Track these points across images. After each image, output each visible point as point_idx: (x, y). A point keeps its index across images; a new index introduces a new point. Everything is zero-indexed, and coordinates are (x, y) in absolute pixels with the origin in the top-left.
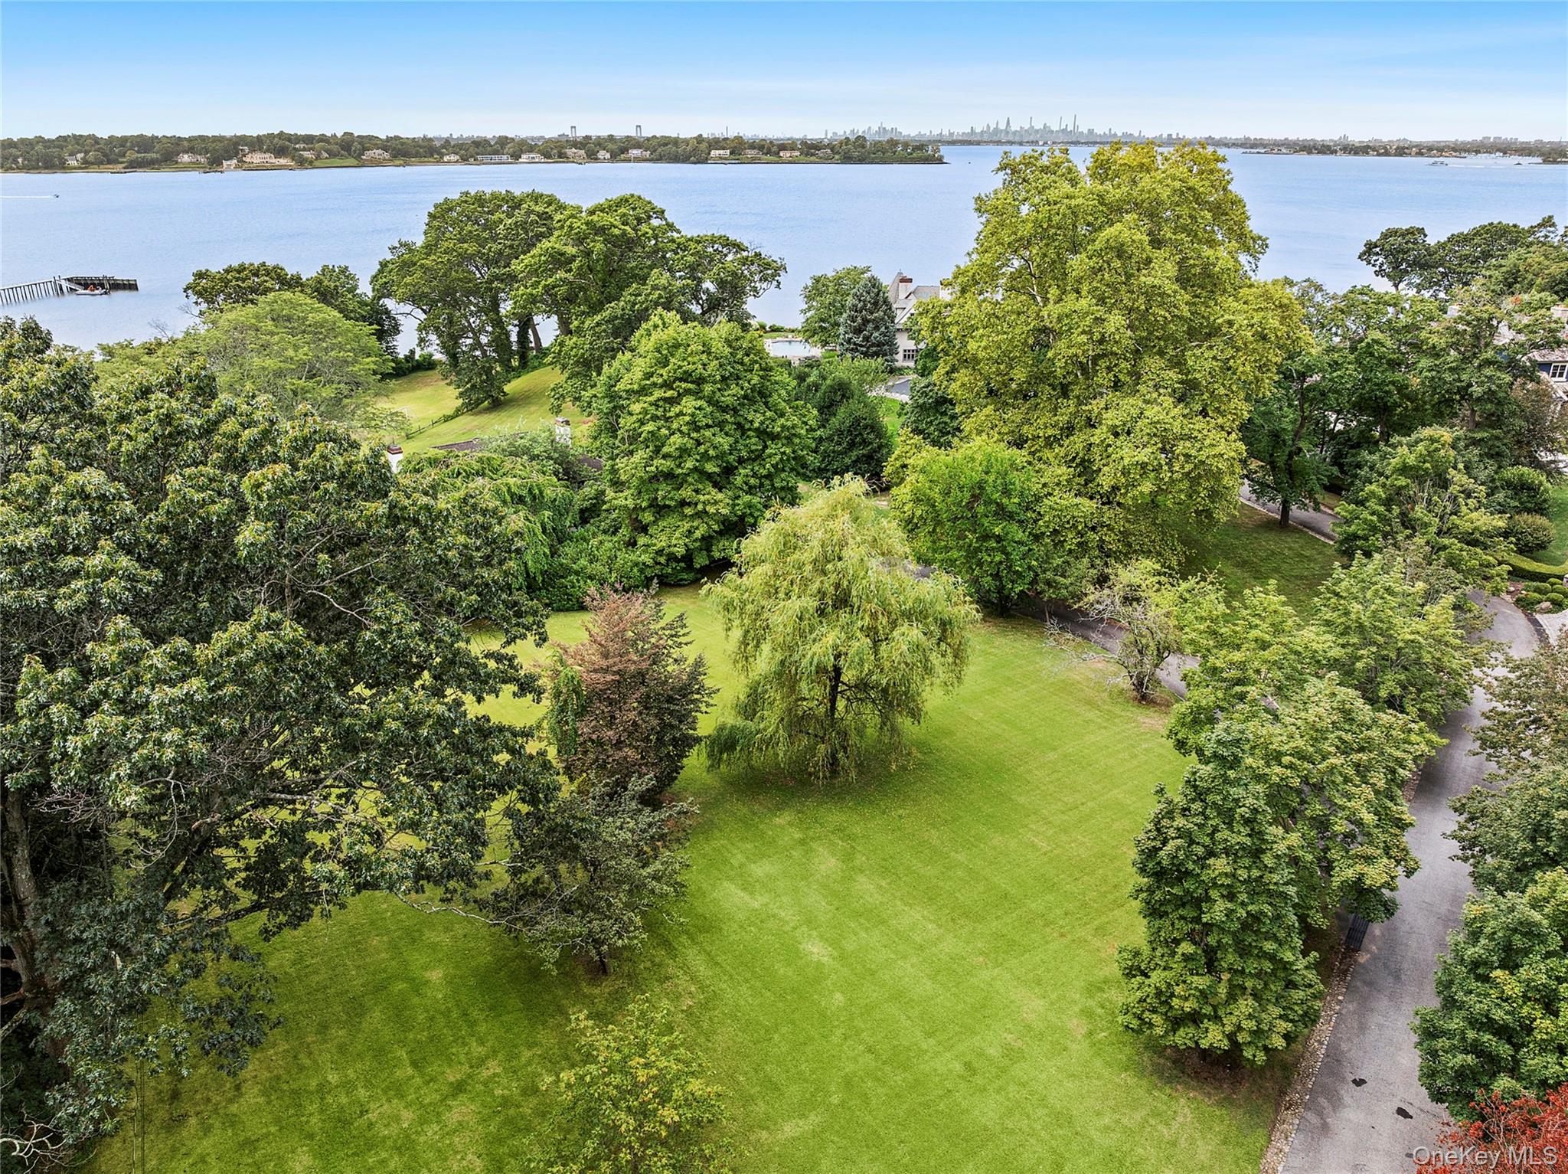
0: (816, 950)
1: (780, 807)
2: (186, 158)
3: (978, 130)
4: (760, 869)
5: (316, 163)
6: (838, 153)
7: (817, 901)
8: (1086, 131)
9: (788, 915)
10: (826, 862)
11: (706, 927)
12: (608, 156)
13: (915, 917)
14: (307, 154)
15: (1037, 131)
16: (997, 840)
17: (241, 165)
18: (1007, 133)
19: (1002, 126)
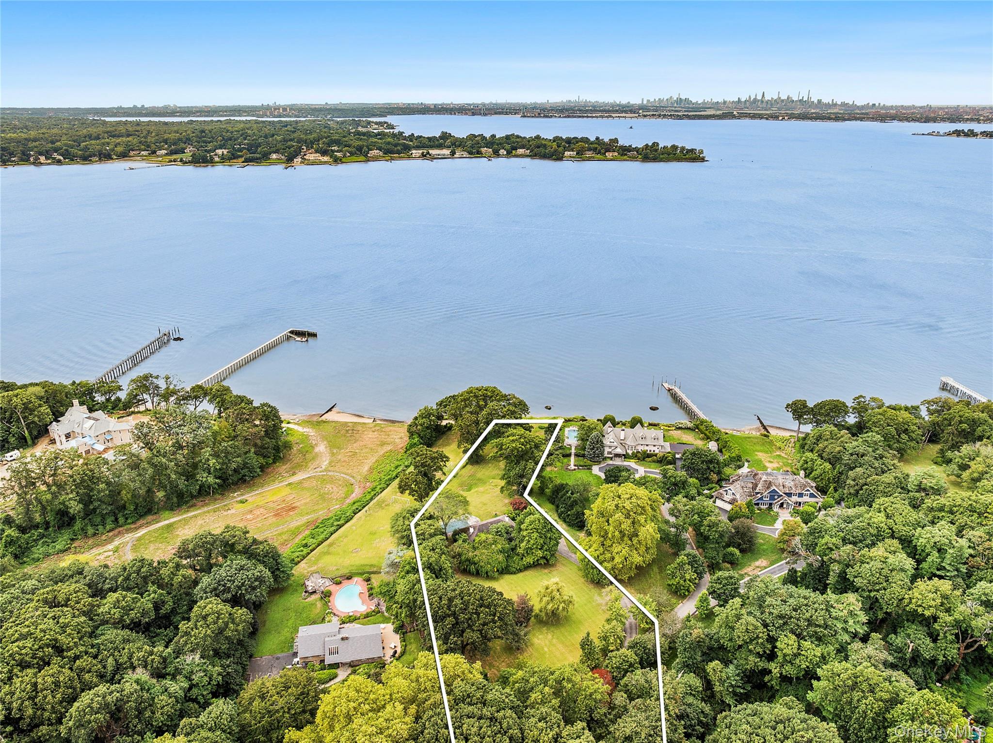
0: (546, 649)
1: (544, 626)
2: (274, 156)
3: (743, 100)
4: (540, 637)
5: (344, 160)
6: (641, 154)
7: (547, 642)
8: (816, 101)
9: (543, 644)
10: (550, 636)
11: (532, 645)
12: (505, 153)
13: (560, 646)
14: (339, 154)
15: (783, 101)
16: (575, 635)
17: (304, 161)
18: (762, 102)
19: (759, 97)
